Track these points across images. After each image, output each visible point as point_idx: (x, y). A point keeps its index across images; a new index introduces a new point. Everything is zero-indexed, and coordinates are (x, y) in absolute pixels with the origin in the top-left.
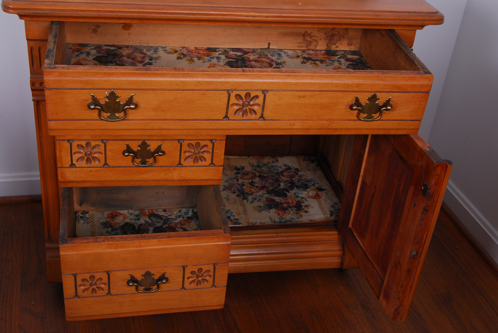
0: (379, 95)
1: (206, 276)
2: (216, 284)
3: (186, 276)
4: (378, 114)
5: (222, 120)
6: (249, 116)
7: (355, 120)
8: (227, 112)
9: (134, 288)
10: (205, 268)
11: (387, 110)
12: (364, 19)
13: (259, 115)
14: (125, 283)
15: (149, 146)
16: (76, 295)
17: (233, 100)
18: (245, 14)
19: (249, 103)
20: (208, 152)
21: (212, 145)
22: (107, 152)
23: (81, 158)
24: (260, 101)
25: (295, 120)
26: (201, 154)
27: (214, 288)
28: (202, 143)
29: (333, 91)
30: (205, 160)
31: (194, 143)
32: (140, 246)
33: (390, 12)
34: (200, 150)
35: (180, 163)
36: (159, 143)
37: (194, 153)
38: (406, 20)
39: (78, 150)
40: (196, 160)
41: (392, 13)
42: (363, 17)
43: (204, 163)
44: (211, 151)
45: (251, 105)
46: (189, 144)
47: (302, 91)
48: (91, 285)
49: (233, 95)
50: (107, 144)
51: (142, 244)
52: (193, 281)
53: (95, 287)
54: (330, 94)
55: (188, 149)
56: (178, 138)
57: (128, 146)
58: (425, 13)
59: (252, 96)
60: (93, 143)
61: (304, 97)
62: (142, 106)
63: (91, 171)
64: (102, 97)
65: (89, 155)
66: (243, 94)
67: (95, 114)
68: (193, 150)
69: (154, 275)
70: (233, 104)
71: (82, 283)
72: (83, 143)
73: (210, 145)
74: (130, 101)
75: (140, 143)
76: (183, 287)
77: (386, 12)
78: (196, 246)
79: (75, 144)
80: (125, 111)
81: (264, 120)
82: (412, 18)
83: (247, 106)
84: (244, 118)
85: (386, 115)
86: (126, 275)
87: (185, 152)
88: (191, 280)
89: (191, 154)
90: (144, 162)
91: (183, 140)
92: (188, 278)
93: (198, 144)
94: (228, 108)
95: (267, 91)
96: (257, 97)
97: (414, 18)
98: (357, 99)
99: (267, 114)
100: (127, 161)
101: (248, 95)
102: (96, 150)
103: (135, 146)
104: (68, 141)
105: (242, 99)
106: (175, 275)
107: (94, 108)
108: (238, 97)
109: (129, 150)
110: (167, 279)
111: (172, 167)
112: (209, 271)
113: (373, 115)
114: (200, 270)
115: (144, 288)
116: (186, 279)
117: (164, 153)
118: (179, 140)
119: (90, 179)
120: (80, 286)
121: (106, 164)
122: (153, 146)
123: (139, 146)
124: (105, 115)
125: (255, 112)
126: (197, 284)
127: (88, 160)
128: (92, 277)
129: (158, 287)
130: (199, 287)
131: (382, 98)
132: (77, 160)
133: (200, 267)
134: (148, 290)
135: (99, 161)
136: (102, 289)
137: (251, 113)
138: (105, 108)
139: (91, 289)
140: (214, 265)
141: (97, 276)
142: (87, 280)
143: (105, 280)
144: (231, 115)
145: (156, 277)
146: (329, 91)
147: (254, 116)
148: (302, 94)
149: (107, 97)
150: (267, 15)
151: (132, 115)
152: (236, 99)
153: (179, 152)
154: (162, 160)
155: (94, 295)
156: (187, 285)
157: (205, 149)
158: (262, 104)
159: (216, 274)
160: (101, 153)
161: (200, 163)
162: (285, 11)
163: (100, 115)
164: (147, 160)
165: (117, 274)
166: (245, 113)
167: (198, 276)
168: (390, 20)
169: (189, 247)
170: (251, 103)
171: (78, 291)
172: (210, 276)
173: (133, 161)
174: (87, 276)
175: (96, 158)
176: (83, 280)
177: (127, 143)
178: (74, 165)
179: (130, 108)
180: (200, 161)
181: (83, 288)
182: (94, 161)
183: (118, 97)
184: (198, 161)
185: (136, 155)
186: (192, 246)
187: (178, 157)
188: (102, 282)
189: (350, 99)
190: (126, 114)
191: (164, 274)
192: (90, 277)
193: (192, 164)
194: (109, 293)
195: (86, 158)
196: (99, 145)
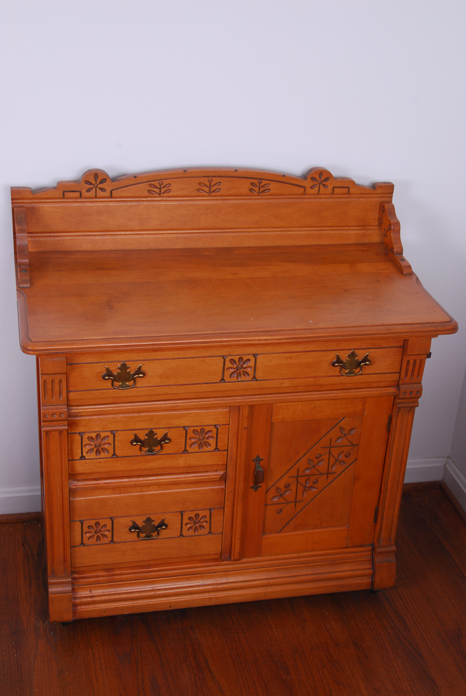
0: (357, 352)
1: (203, 522)
2: (212, 530)
3: (184, 522)
4: (359, 369)
5: (219, 383)
6: (243, 378)
7: (338, 376)
8: (223, 376)
9: (135, 535)
10: (202, 513)
11: (366, 365)
12: (376, 334)
13: (252, 376)
14: (127, 529)
15: (156, 434)
16: (82, 543)
17: (228, 364)
18: (257, 338)
19: (242, 366)
20: (212, 437)
21: (216, 430)
22: (116, 442)
23: (91, 450)
24: (251, 363)
25: (284, 379)
26: (205, 440)
27: (210, 536)
28: (207, 429)
29: (316, 351)
30: (210, 445)
31: (199, 429)
32: (142, 492)
33: (402, 324)
34: (205, 435)
35: (185, 450)
36: (165, 431)
37: (199, 439)
38: (419, 332)
39: (89, 442)
40: (200, 446)
41: (404, 326)
42: (375, 332)
43: (209, 448)
44: (215, 436)
45: (244, 368)
46: (194, 431)
47: (288, 352)
48: (96, 532)
49: (228, 360)
50: (116, 435)
51: (143, 490)
52: (190, 528)
53: (99, 534)
54: (314, 354)
55: (193, 436)
56: (183, 425)
57: (135, 435)
58: (438, 323)
59: (244, 359)
60: (103, 435)
61: (290, 358)
62: (149, 374)
63: (100, 462)
64: (115, 369)
65: (99, 446)
66: (236, 358)
67: (109, 384)
68: (198, 437)
69: (154, 521)
70: (229, 368)
71: (88, 530)
72: (94, 435)
73: (215, 430)
74: (139, 371)
75: (147, 432)
76: (181, 535)
77: (398, 325)
78: (193, 491)
79: (85, 437)
80: (134, 379)
81: (257, 380)
82: (424, 329)
83: (241, 368)
84: (239, 380)
85: (367, 370)
86: (128, 522)
87: (190, 439)
88: (189, 526)
89: (196, 440)
90: (151, 451)
91: (189, 427)
92: (186, 524)
93: (203, 430)
94: (223, 372)
95: (258, 354)
96: (249, 360)
97: (427, 329)
98: (338, 357)
99: (259, 375)
100: (135, 449)
101: (241, 359)
102: (106, 441)
103: (143, 436)
104: (80, 433)
105: (236, 363)
106: (173, 521)
107: (109, 379)
108: (232, 361)
109: (137, 439)
110: (166, 526)
111: (178, 454)
112: (205, 516)
113: (354, 370)
114: (197, 515)
115: (145, 535)
116: (184, 525)
117: (170, 440)
118: (184, 427)
119: (99, 470)
120: (86, 533)
121: (114, 454)
122: (159, 435)
123: (147, 435)
124: (116, 384)
125: (248, 374)
126: (195, 531)
127: (98, 452)
128: (98, 524)
129: (158, 534)
130: (197, 533)
131: (361, 355)
132: (87, 453)
133: (197, 512)
134: (149, 537)
135: (108, 451)
136: (106, 536)
137: (244, 375)
138: (117, 378)
139: (96, 535)
140: (210, 510)
141: (102, 522)
142: (92, 527)
143: (109, 527)
144: (227, 378)
145: (156, 524)
146: (313, 351)
147: (248, 378)
148: (288, 355)
149: (119, 368)
150: (278, 337)
151: (140, 383)
152: (231, 363)
153: (184, 439)
154: (168, 448)
155: (99, 542)
156: (185, 532)
157: (210, 434)
158: (253, 366)
159: (212, 520)
160: (110, 444)
161: (205, 449)
162: (297, 331)
163: (112, 385)
164: (154, 448)
165: (121, 520)
166: (239, 375)
167: (195, 523)
168: (403, 333)
169: (186, 491)
170: (244, 366)
171: (84, 539)
172: (206, 522)
173: (140, 450)
174: (93, 523)
175: (105, 449)
176: (89, 527)
177: (134, 432)
178: (84, 457)
179: (139, 377)
180: (205, 447)
181: (88, 535)
182: (104, 452)
183: (128, 368)
184: (203, 447)
185: (143, 443)
186: (189, 491)
187: (184, 444)
188: (107, 528)
189: (331, 357)
190: (135, 382)
191: (163, 520)
192: (96, 524)
193: (197, 450)
194: (112, 541)
195: (95, 449)
196: (108, 436)
